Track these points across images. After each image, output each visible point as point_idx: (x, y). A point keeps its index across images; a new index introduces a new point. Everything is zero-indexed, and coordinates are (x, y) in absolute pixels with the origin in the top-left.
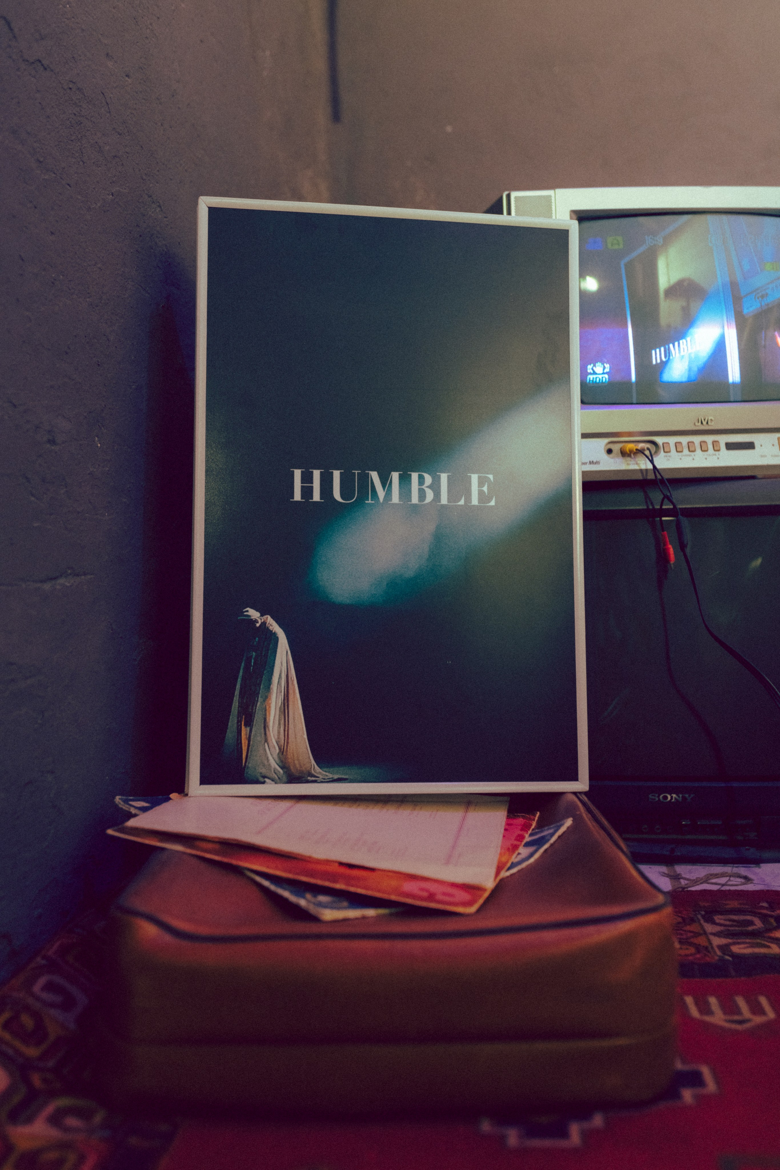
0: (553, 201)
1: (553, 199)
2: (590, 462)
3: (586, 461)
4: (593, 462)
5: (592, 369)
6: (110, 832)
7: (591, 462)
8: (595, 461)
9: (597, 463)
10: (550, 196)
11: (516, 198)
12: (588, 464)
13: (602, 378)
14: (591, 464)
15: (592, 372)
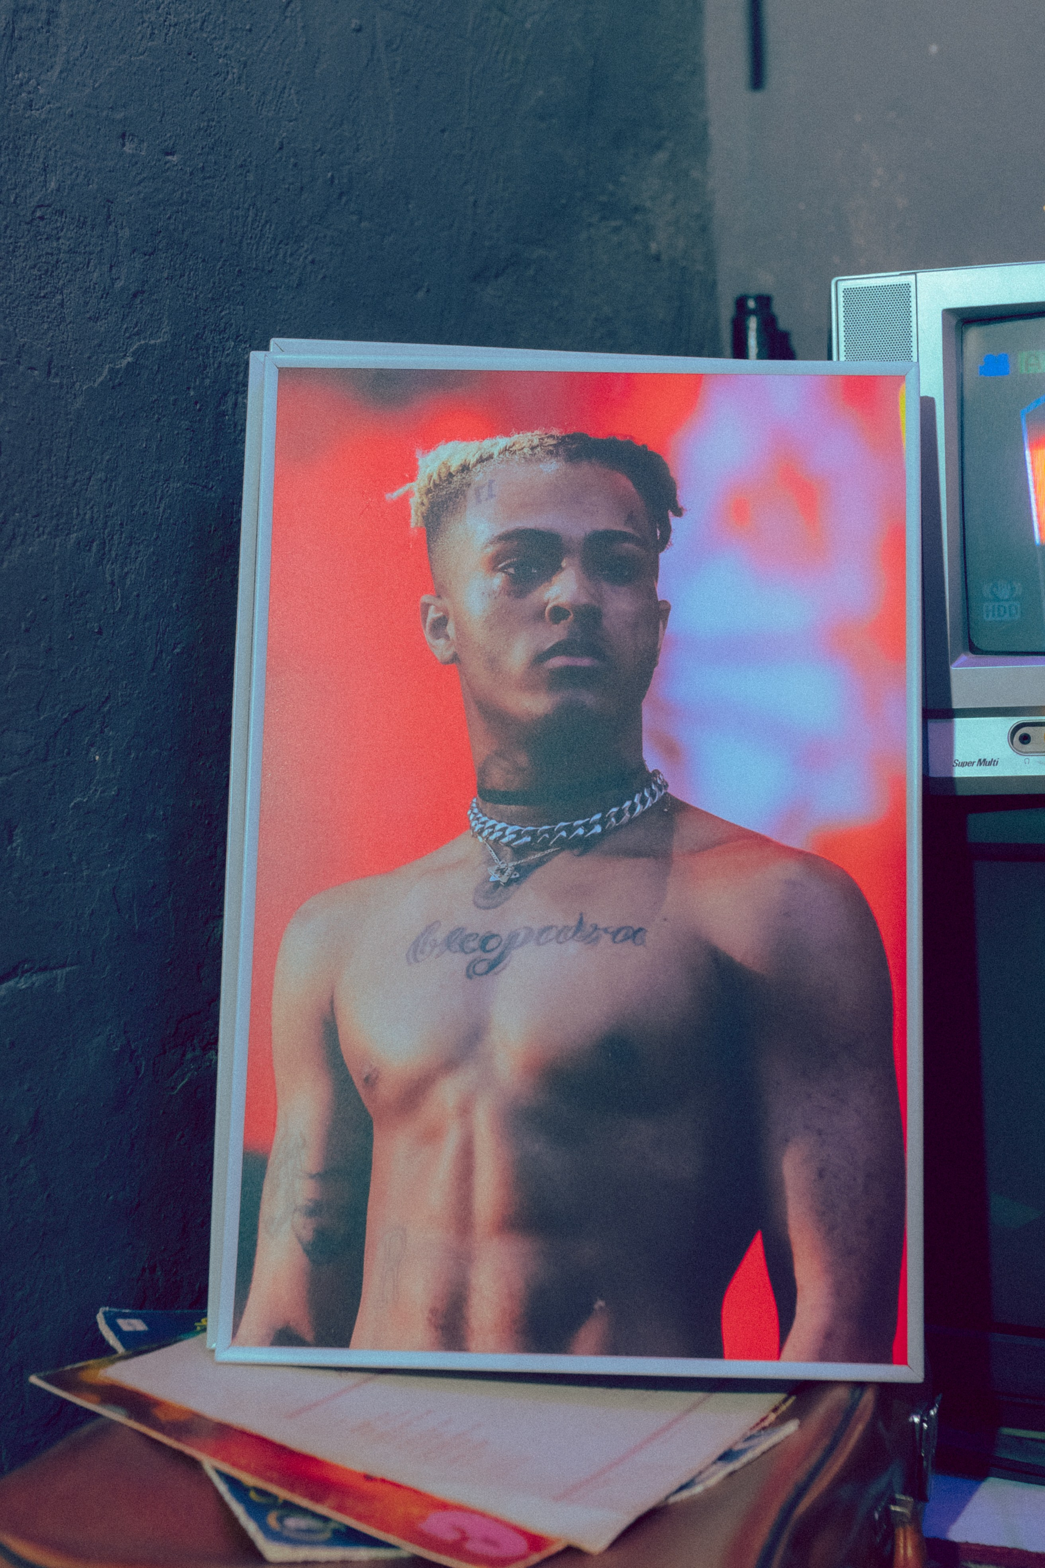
0: (913, 294)
1: (913, 289)
2: (980, 760)
3: (972, 761)
4: (985, 760)
5: (992, 592)
6: (34, 1379)
7: (982, 761)
8: (989, 760)
9: (993, 763)
10: (908, 286)
11: (845, 291)
12: (975, 764)
13: (1010, 607)
14: (981, 765)
15: (990, 596)
